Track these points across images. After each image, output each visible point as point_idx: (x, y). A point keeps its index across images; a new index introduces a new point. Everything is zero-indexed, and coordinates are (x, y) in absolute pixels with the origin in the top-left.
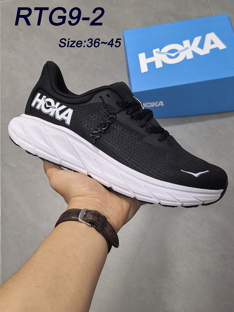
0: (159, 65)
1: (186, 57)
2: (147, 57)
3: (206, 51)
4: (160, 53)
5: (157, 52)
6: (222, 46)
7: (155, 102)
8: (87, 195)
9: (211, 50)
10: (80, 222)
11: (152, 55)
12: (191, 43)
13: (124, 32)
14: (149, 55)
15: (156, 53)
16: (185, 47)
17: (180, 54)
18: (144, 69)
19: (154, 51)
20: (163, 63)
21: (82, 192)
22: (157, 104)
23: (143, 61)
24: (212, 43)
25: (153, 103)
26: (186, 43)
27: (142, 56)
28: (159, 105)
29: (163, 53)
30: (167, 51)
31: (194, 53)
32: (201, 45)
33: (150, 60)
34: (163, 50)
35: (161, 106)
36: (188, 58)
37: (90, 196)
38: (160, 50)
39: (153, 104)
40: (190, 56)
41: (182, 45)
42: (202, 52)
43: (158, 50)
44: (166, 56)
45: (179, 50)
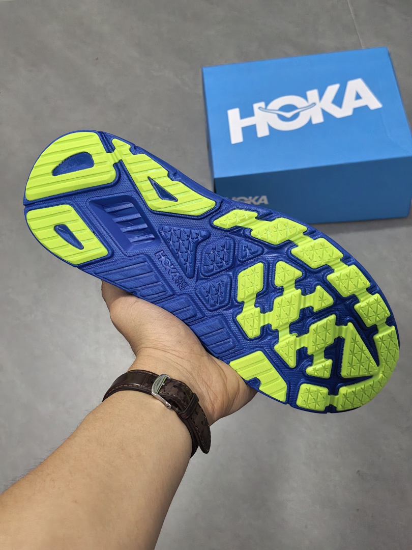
0: (262, 132)
1: (310, 121)
2: (243, 116)
3: (345, 111)
4: (265, 109)
5: (260, 108)
6: (374, 104)
7: (253, 197)
8: (170, 351)
9: (356, 110)
10: (154, 397)
11: (251, 114)
12: (321, 96)
13: (205, 70)
14: (247, 112)
15: (259, 111)
16: (311, 101)
17: (301, 114)
18: (236, 137)
19: (256, 106)
20: (270, 128)
21: (164, 343)
22: (257, 201)
23: (236, 122)
24: (358, 97)
25: (250, 198)
26: (313, 94)
27: (234, 114)
28: (260, 202)
29: (271, 111)
30: (277, 108)
31: (325, 113)
32: (338, 100)
33: (248, 122)
34: (271, 106)
35: (264, 204)
36: (315, 122)
37: (174, 353)
38: (267, 105)
39: (249, 200)
40: (318, 119)
41: (305, 97)
42: (339, 113)
43: (262, 104)
44: (276, 116)
45: (298, 106)
